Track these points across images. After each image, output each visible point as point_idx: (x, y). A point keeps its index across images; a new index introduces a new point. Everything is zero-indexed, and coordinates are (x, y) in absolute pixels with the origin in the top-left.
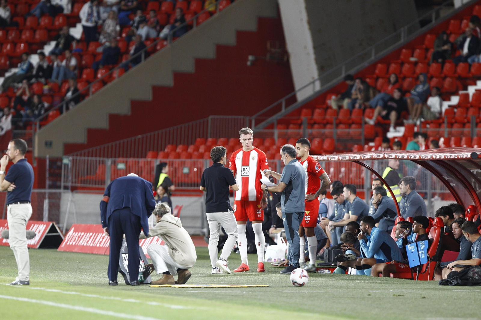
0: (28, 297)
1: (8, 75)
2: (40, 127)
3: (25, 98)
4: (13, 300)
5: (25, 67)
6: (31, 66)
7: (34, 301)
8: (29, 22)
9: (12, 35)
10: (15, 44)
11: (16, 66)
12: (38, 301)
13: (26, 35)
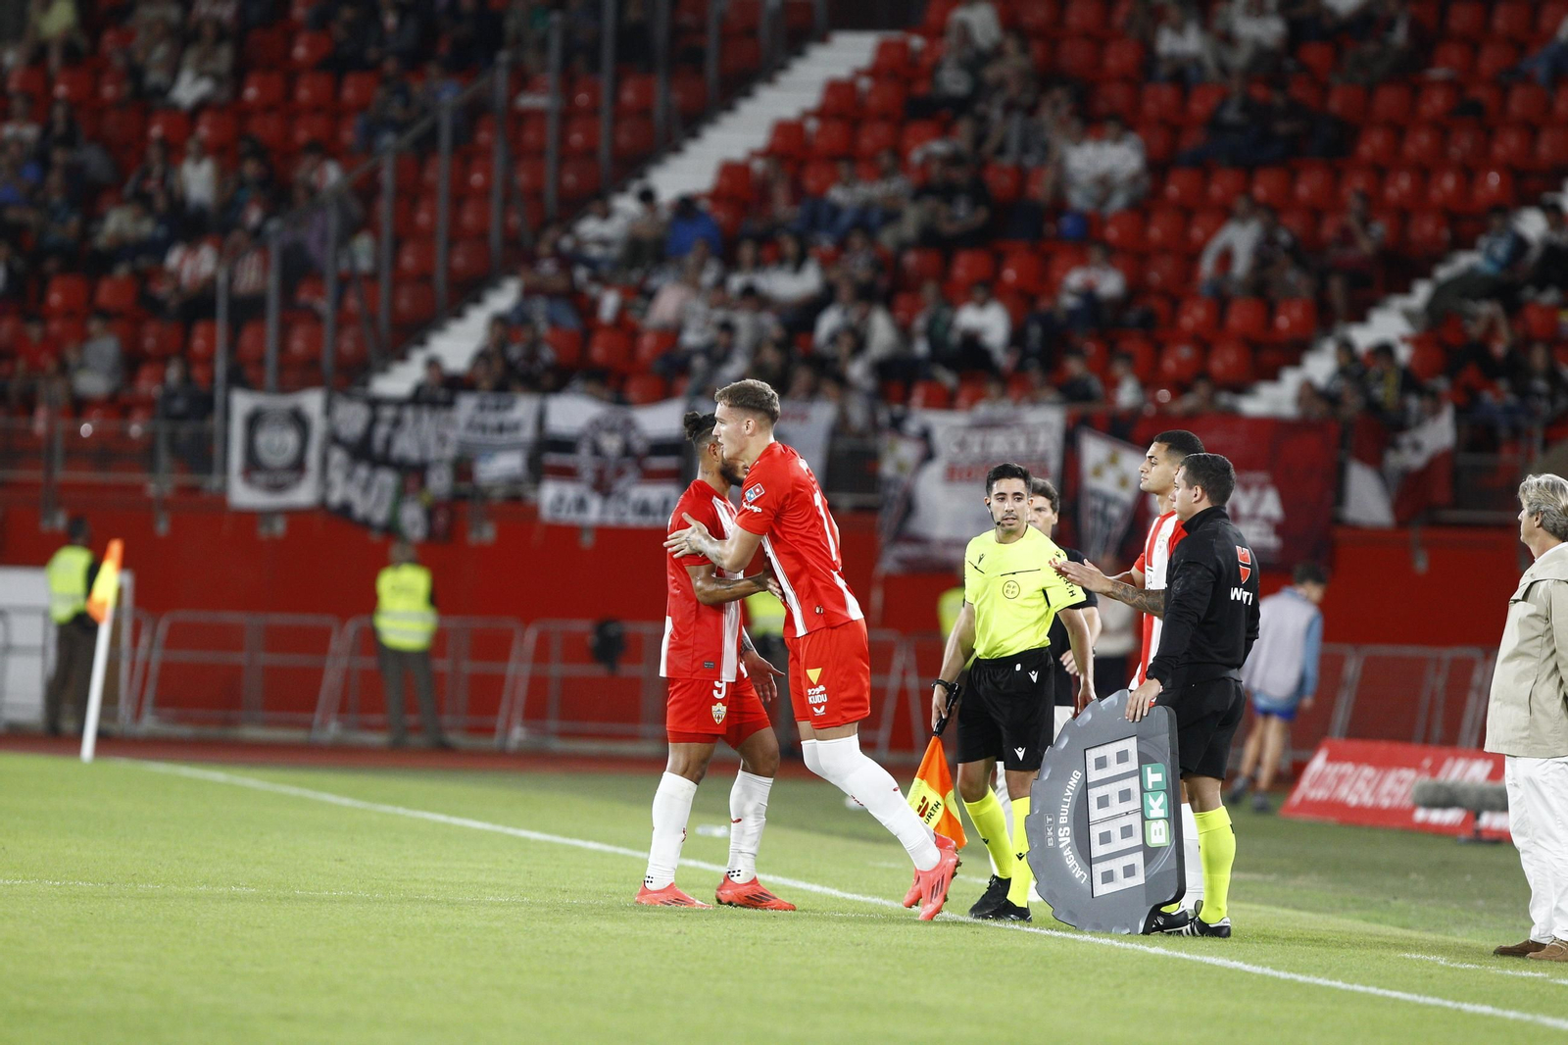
0: (1495, 1003)
1: (1443, 273)
2: (1547, 444)
3: (1499, 348)
4: (1446, 1009)
5: (1501, 249)
6: (1520, 244)
7: (1512, 1014)
8: (1518, 102)
9: (1462, 145)
10: (1469, 174)
11: (1469, 245)
12: (1528, 1017)
13: (1508, 144)
